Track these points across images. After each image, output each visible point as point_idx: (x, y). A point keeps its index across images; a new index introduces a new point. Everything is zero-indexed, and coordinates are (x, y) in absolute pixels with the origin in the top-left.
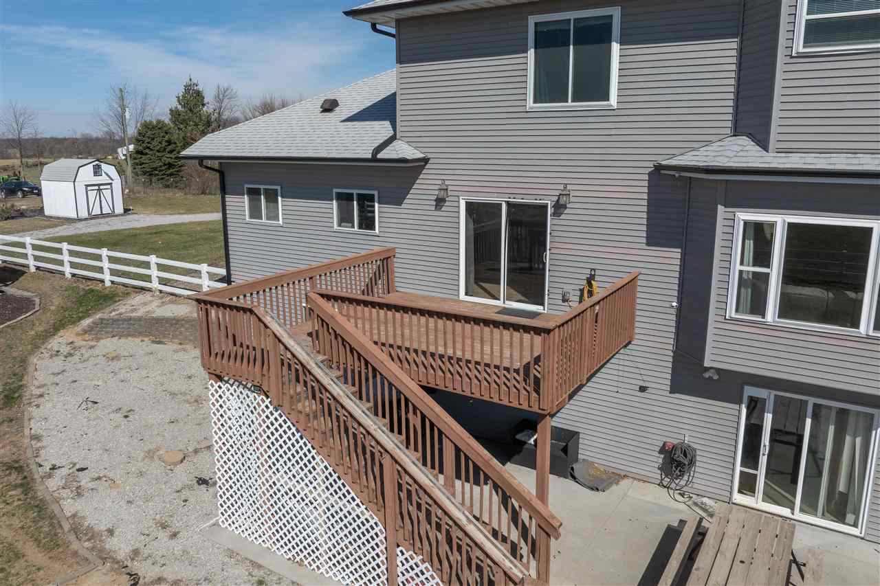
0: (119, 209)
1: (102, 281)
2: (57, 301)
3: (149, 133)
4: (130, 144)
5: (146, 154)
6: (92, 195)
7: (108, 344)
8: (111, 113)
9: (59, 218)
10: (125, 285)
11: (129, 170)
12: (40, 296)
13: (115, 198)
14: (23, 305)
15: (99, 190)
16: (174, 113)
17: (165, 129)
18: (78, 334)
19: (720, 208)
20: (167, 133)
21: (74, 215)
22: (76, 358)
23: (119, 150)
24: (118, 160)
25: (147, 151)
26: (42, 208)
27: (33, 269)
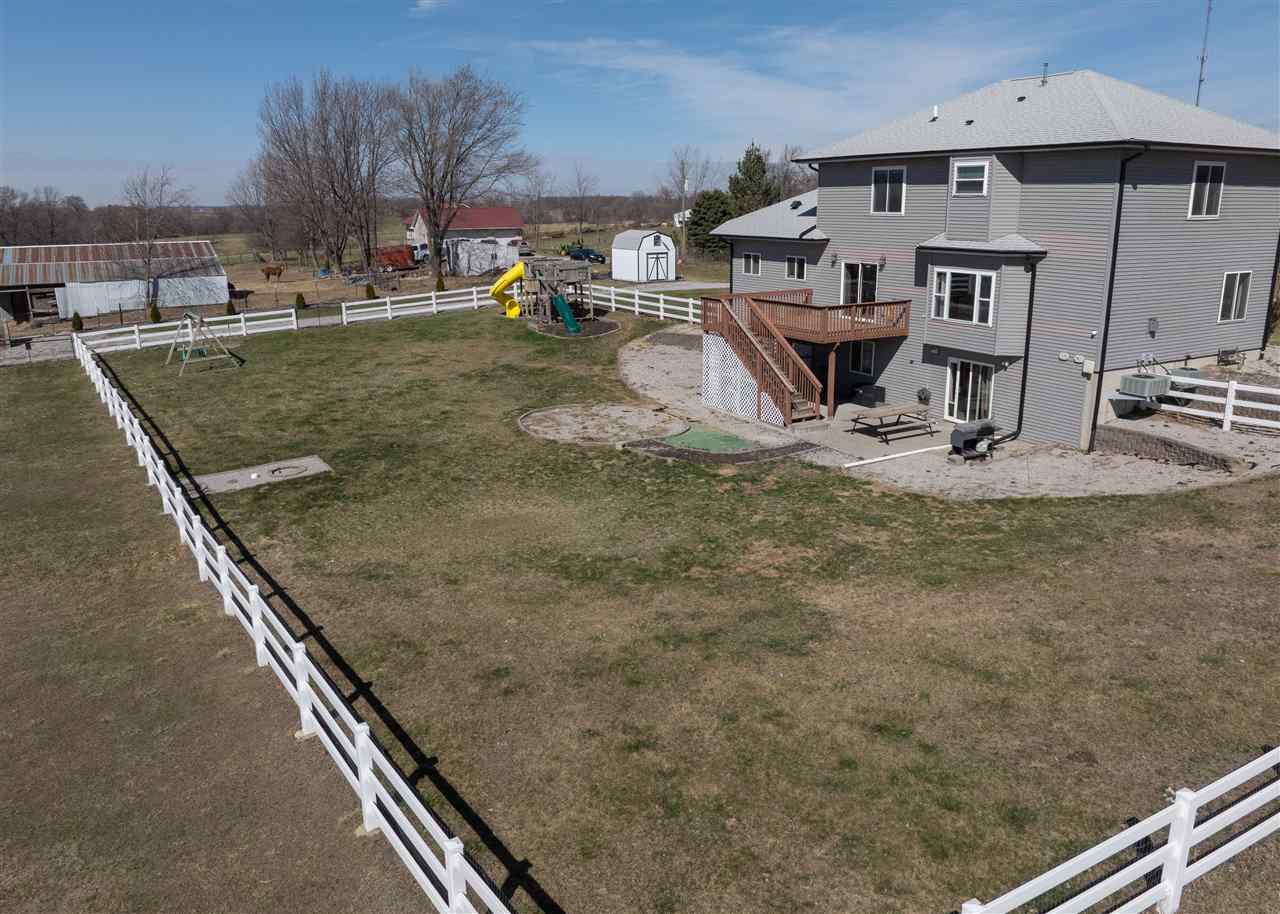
0: (672, 276)
1: (658, 317)
2: (631, 326)
3: (706, 203)
4: (687, 209)
5: (701, 225)
6: (652, 261)
7: (660, 348)
8: (671, 178)
9: (623, 281)
10: (672, 319)
11: (683, 239)
12: (622, 323)
13: (669, 267)
14: (611, 326)
15: (657, 258)
16: (734, 182)
17: (722, 199)
18: (643, 342)
19: (929, 266)
20: (722, 203)
21: (635, 279)
22: (643, 352)
23: (676, 215)
24: (673, 229)
25: (702, 221)
26: (610, 273)
27: (614, 309)
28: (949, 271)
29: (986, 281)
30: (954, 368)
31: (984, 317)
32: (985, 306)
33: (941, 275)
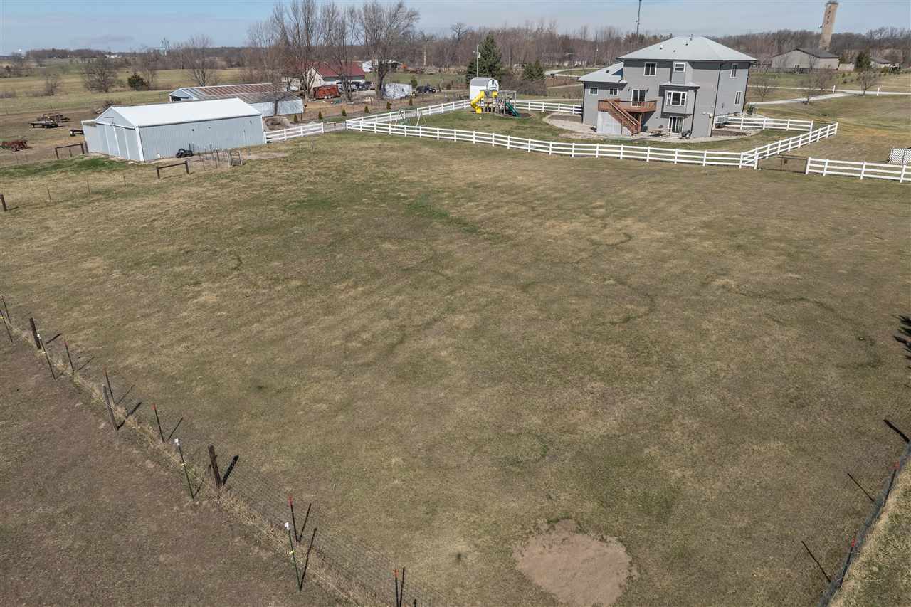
19: (666, 91)
28: (672, 92)
29: (684, 95)
30: (671, 118)
31: (683, 104)
32: (683, 101)
33: (670, 93)
